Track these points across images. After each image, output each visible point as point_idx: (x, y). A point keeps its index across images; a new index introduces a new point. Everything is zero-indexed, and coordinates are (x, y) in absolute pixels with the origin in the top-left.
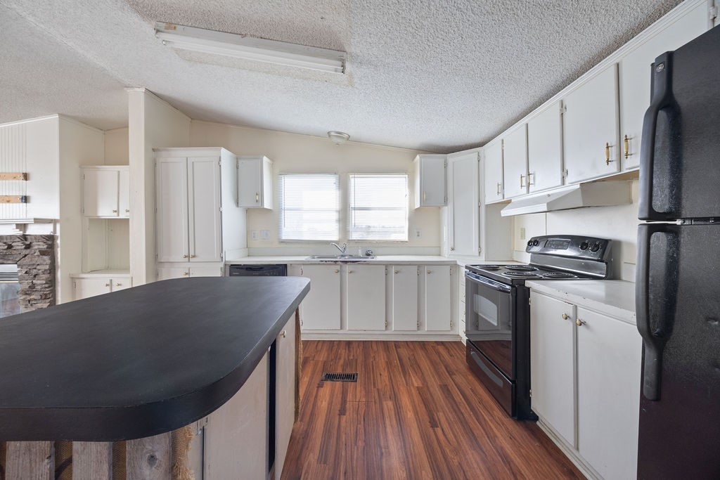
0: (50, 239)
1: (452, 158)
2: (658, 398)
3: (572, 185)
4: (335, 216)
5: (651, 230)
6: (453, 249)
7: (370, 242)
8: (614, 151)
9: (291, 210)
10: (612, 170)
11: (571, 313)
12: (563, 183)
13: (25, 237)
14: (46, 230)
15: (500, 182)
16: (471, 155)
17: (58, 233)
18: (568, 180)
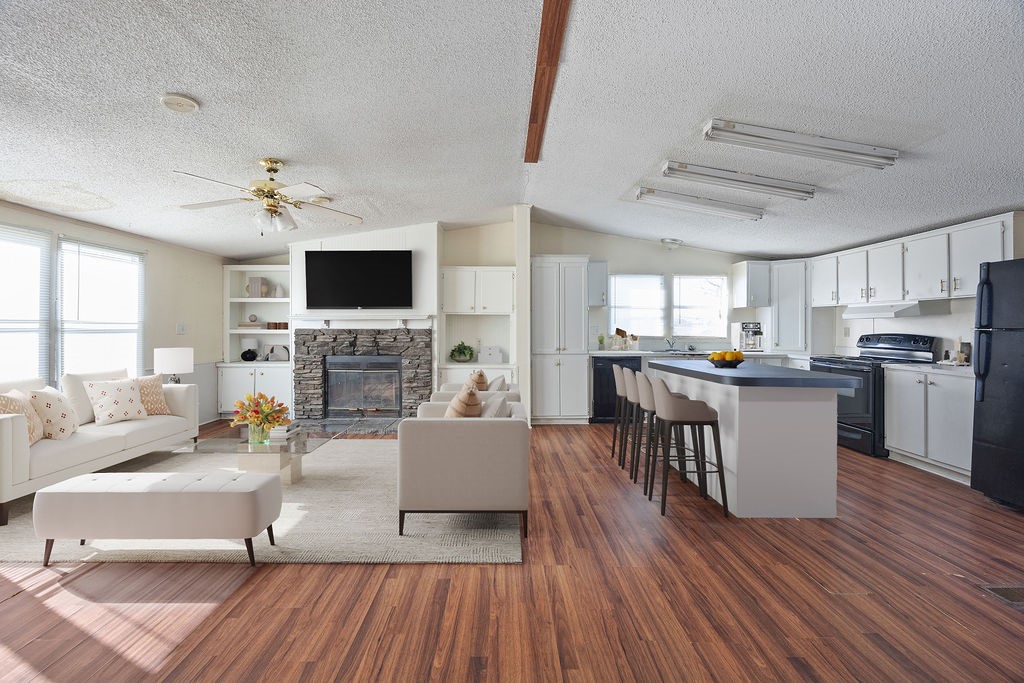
0: (429, 332)
1: (776, 265)
2: (982, 400)
3: (912, 300)
4: (661, 314)
5: (981, 332)
6: (777, 345)
7: (692, 338)
8: (945, 285)
9: (621, 307)
10: (945, 295)
11: (922, 379)
12: (904, 299)
13: (409, 331)
14: (426, 326)
15: (835, 290)
16: (799, 264)
17: (435, 328)
18: (907, 297)
